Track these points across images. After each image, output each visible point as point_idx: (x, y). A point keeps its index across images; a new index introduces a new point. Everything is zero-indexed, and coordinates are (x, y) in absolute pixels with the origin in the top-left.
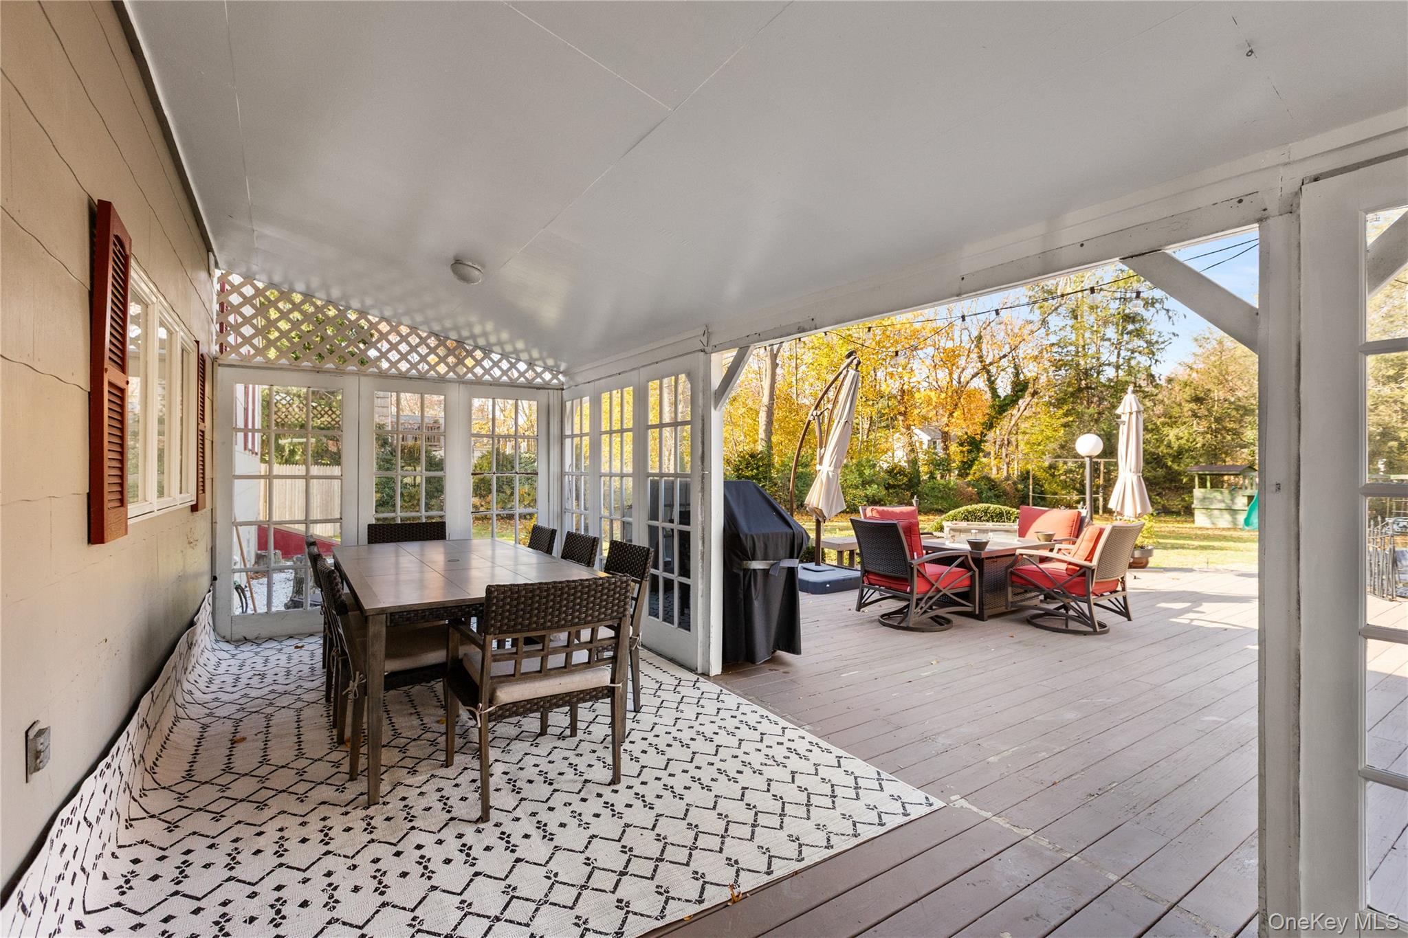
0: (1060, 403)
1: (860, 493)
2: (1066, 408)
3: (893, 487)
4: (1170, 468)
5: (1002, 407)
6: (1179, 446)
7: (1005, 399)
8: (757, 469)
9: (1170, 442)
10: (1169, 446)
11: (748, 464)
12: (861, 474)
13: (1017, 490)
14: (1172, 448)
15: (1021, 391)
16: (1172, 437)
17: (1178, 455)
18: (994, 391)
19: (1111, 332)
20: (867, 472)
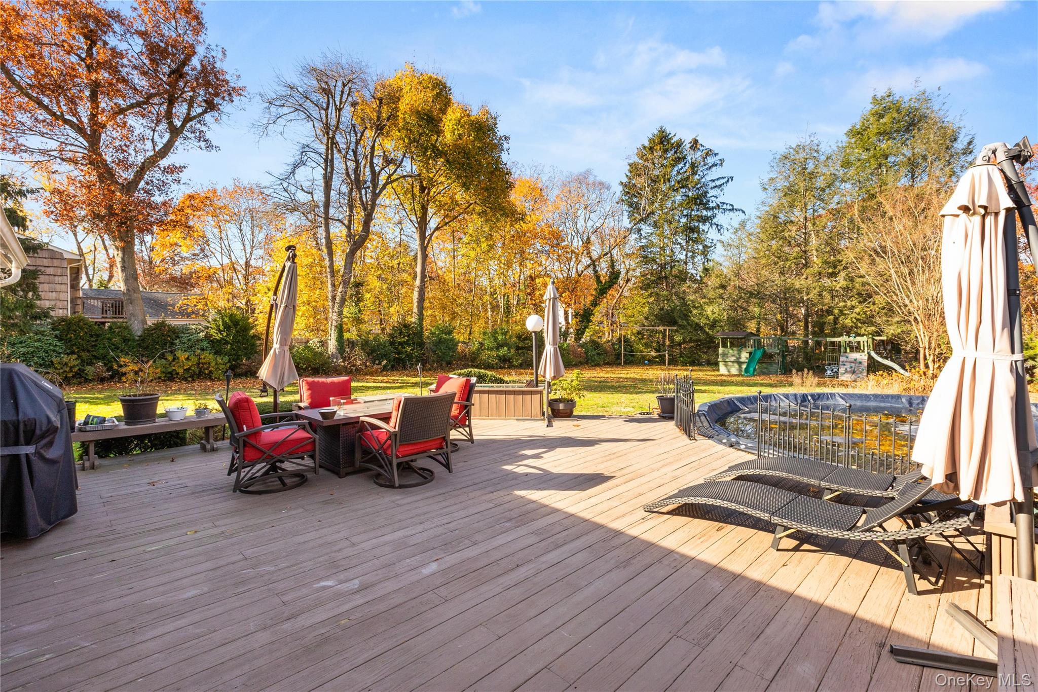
0: (646, 287)
1: (494, 353)
2: (650, 291)
3: (522, 348)
4: (707, 334)
5: (603, 291)
6: (714, 319)
7: (605, 284)
8: (408, 336)
9: (707, 316)
10: (707, 318)
11: (401, 333)
12: (496, 339)
13: (615, 349)
14: (709, 320)
15: (615, 278)
16: (709, 313)
17: (713, 325)
18: (598, 278)
19: (681, 239)
20: (500, 337)
